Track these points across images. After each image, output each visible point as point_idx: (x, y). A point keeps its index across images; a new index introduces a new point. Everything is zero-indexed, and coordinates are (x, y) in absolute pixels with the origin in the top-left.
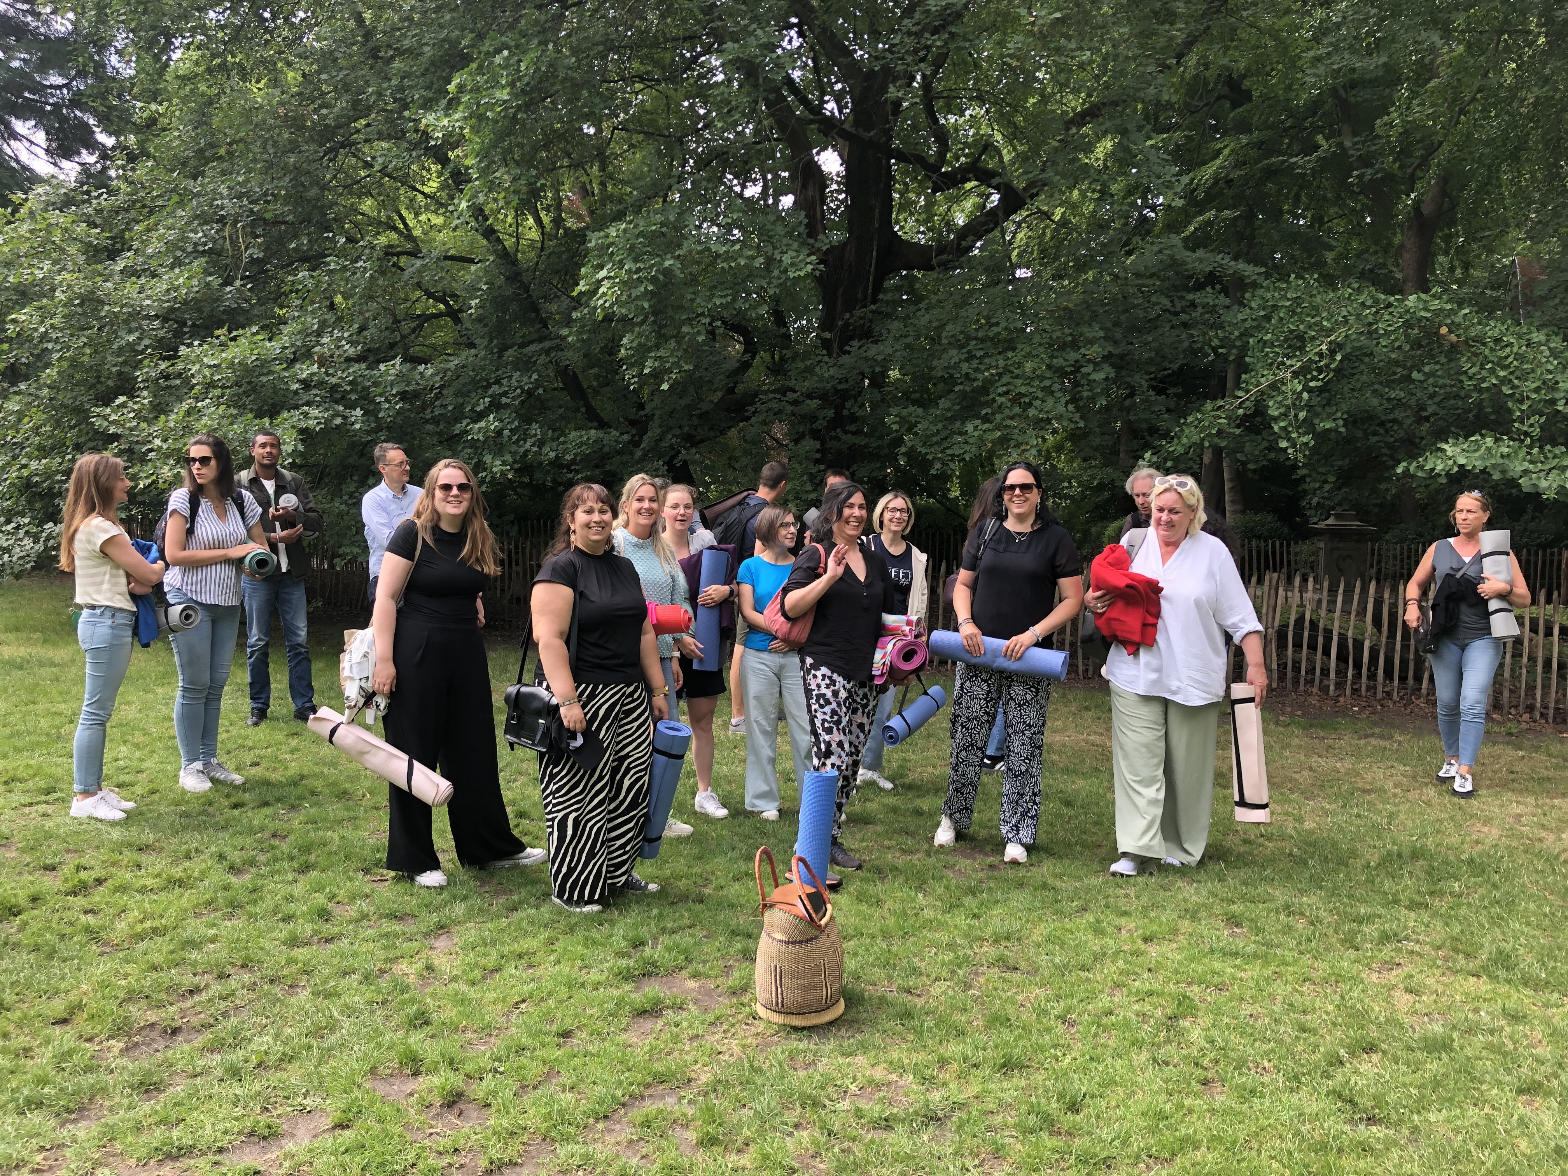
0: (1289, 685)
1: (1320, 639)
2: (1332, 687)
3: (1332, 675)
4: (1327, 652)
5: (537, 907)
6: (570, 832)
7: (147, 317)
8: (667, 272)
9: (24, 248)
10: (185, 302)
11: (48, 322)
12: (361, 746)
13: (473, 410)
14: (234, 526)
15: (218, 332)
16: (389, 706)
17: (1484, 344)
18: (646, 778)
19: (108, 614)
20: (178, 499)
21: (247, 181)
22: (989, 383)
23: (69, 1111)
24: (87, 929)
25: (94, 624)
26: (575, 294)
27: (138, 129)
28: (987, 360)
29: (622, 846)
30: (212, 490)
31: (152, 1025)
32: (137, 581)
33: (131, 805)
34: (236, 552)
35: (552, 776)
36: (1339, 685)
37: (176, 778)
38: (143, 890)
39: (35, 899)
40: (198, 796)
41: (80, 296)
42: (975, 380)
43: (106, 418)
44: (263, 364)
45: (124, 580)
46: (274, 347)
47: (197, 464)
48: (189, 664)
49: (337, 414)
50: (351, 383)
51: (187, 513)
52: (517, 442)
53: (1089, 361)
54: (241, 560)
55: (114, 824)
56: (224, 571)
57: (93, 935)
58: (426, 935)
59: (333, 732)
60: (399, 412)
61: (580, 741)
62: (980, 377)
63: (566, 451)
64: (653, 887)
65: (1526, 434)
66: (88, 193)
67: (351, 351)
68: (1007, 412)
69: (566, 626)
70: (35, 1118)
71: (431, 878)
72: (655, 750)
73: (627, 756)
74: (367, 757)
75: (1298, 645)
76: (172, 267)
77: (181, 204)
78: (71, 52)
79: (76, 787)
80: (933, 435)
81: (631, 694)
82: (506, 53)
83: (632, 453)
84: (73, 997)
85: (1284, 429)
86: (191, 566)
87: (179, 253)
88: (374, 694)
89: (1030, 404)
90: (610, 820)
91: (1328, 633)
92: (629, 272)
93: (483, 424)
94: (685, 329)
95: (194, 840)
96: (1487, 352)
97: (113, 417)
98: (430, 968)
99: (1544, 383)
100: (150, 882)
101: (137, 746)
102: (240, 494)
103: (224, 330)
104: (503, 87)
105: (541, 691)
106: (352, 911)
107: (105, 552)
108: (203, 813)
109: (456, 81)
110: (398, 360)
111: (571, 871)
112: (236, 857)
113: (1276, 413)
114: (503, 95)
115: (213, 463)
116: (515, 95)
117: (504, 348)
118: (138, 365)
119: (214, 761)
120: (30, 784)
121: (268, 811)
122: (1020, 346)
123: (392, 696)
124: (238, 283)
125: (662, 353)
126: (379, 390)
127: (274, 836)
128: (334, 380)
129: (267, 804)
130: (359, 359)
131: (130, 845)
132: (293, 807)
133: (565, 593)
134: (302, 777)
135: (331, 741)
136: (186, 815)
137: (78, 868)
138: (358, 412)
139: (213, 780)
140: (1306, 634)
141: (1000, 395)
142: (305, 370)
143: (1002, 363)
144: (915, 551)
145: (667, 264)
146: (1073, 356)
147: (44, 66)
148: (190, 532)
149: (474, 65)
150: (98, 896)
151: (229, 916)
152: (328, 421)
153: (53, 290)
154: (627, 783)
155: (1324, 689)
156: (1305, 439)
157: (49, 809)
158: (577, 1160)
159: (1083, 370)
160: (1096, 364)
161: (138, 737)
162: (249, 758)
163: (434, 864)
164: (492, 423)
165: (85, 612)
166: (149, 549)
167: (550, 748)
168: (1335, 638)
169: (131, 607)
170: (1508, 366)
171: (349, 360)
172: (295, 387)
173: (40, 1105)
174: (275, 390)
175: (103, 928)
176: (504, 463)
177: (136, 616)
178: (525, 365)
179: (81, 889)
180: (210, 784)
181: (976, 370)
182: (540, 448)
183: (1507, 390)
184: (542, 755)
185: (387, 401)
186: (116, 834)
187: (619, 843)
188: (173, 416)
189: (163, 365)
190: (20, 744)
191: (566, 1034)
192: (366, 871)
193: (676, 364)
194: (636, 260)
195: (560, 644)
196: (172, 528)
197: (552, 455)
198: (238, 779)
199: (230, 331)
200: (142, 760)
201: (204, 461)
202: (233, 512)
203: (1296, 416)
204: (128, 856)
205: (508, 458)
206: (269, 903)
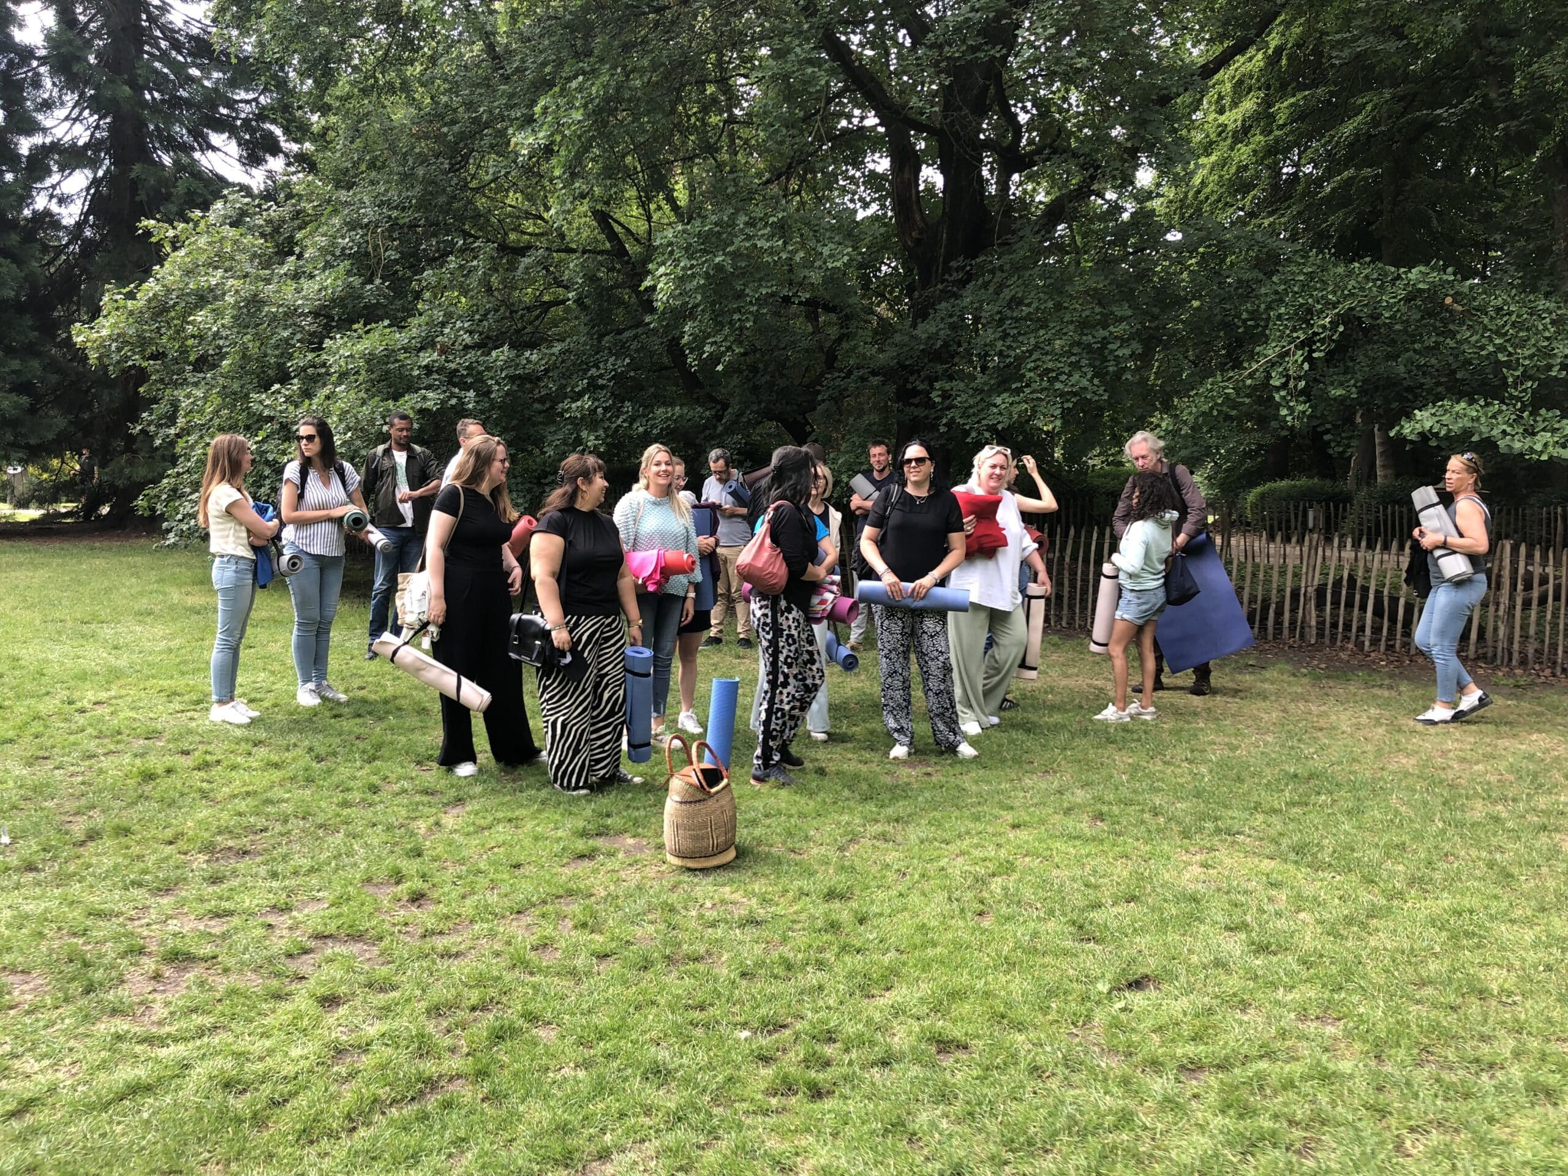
0: (1327, 641)
1: (1357, 597)
2: (1367, 643)
3: (1368, 631)
4: (1363, 608)
5: (538, 790)
6: (559, 732)
7: (302, 314)
8: (719, 268)
9: (202, 259)
10: (333, 300)
11: (219, 323)
12: (418, 664)
13: (572, 391)
14: (336, 491)
15: (355, 326)
16: (441, 634)
17: (1486, 314)
18: (621, 692)
19: (233, 561)
20: (292, 471)
21: (387, 191)
22: (1020, 360)
23: (160, 890)
24: (201, 790)
25: (223, 569)
26: (642, 288)
27: (314, 138)
28: (1020, 339)
29: (602, 746)
30: (317, 461)
31: (230, 848)
32: (255, 535)
33: (256, 714)
34: (337, 512)
35: (545, 688)
36: (1375, 642)
37: (294, 697)
38: (248, 769)
39: (169, 771)
40: (308, 709)
41: (246, 299)
42: (1008, 356)
43: (261, 402)
44: (390, 354)
45: (245, 535)
46: (401, 338)
47: (304, 441)
48: (302, 606)
49: (452, 395)
50: (467, 368)
51: (298, 482)
52: (609, 419)
53: (1116, 338)
54: (341, 518)
55: (239, 726)
56: (327, 528)
57: (204, 795)
58: (445, 805)
59: (395, 653)
60: (507, 394)
61: (569, 659)
62: (1013, 354)
63: (653, 427)
64: (637, 780)
65: (1519, 399)
66: (259, 206)
67: (467, 339)
68: (1035, 386)
69: (557, 568)
70: (135, 892)
71: (465, 770)
72: (626, 670)
73: (606, 674)
74: (423, 673)
75: (1336, 603)
76: (324, 269)
77: (335, 211)
78: (254, 72)
79: (214, 698)
80: (970, 407)
81: (610, 624)
82: (581, 78)
83: (715, 427)
84: (180, 829)
85: (1283, 398)
86: (302, 524)
87: (329, 257)
88: (428, 623)
89: (1056, 379)
90: (593, 725)
91: (1365, 590)
92: (683, 269)
93: (579, 403)
94: (736, 317)
95: (293, 739)
96: (1486, 321)
97: (267, 402)
98: (437, 824)
99: (1539, 350)
100: (255, 765)
101: (273, 673)
102: (341, 465)
103: (360, 325)
104: (577, 109)
105: (537, 618)
106: (396, 788)
107: (229, 512)
108: (310, 720)
109: (542, 103)
110: (506, 348)
111: (561, 763)
112: (322, 751)
113: (1277, 384)
114: (578, 115)
115: (317, 440)
116: (588, 116)
117: (601, 336)
118: (290, 357)
119: (325, 683)
120: (186, 698)
121: (358, 721)
122: (1052, 325)
123: (443, 628)
124: (378, 281)
125: (719, 338)
126: (491, 374)
127: (358, 738)
128: (453, 366)
129: (359, 716)
130: (476, 346)
131: (247, 740)
132: (380, 719)
133: (557, 541)
134: (396, 698)
135: (392, 660)
136: (297, 722)
137: (206, 752)
138: (472, 394)
139: (323, 698)
140: (1344, 592)
141: (1030, 370)
142: (427, 358)
143: (1033, 341)
144: (832, 510)
145: (717, 260)
146: (1102, 333)
147: (233, 84)
148: (301, 496)
149: (557, 89)
150: (215, 771)
151: (304, 787)
152: (443, 402)
153: (224, 294)
154: (606, 696)
155: (1360, 645)
156: (1301, 408)
157: (196, 715)
158: (485, 932)
159: (1110, 346)
160: (1123, 341)
161: (276, 667)
162: (357, 683)
163: (472, 758)
164: (586, 402)
165: (217, 560)
166: (267, 510)
167: (544, 663)
168: (1371, 596)
169: (249, 554)
170: (1506, 334)
171: (467, 348)
172: (416, 373)
173: (140, 885)
174: (401, 377)
175: (212, 790)
176: (597, 438)
177: (255, 563)
178: (620, 350)
179: (204, 766)
180: (319, 701)
181: (1010, 347)
182: (631, 424)
183: (1502, 357)
184: (538, 669)
185: (498, 383)
186: (239, 733)
187: (599, 743)
188: (316, 401)
189: (310, 356)
190: (184, 669)
191: (517, 866)
192: (419, 763)
193: (729, 348)
194: (690, 258)
195: (552, 581)
196: (286, 494)
197: (641, 429)
198: (343, 697)
199: (365, 325)
200: (274, 683)
201: (310, 438)
202: (336, 482)
203: (1296, 386)
204: (244, 746)
205: (601, 432)
206: (335, 779)
